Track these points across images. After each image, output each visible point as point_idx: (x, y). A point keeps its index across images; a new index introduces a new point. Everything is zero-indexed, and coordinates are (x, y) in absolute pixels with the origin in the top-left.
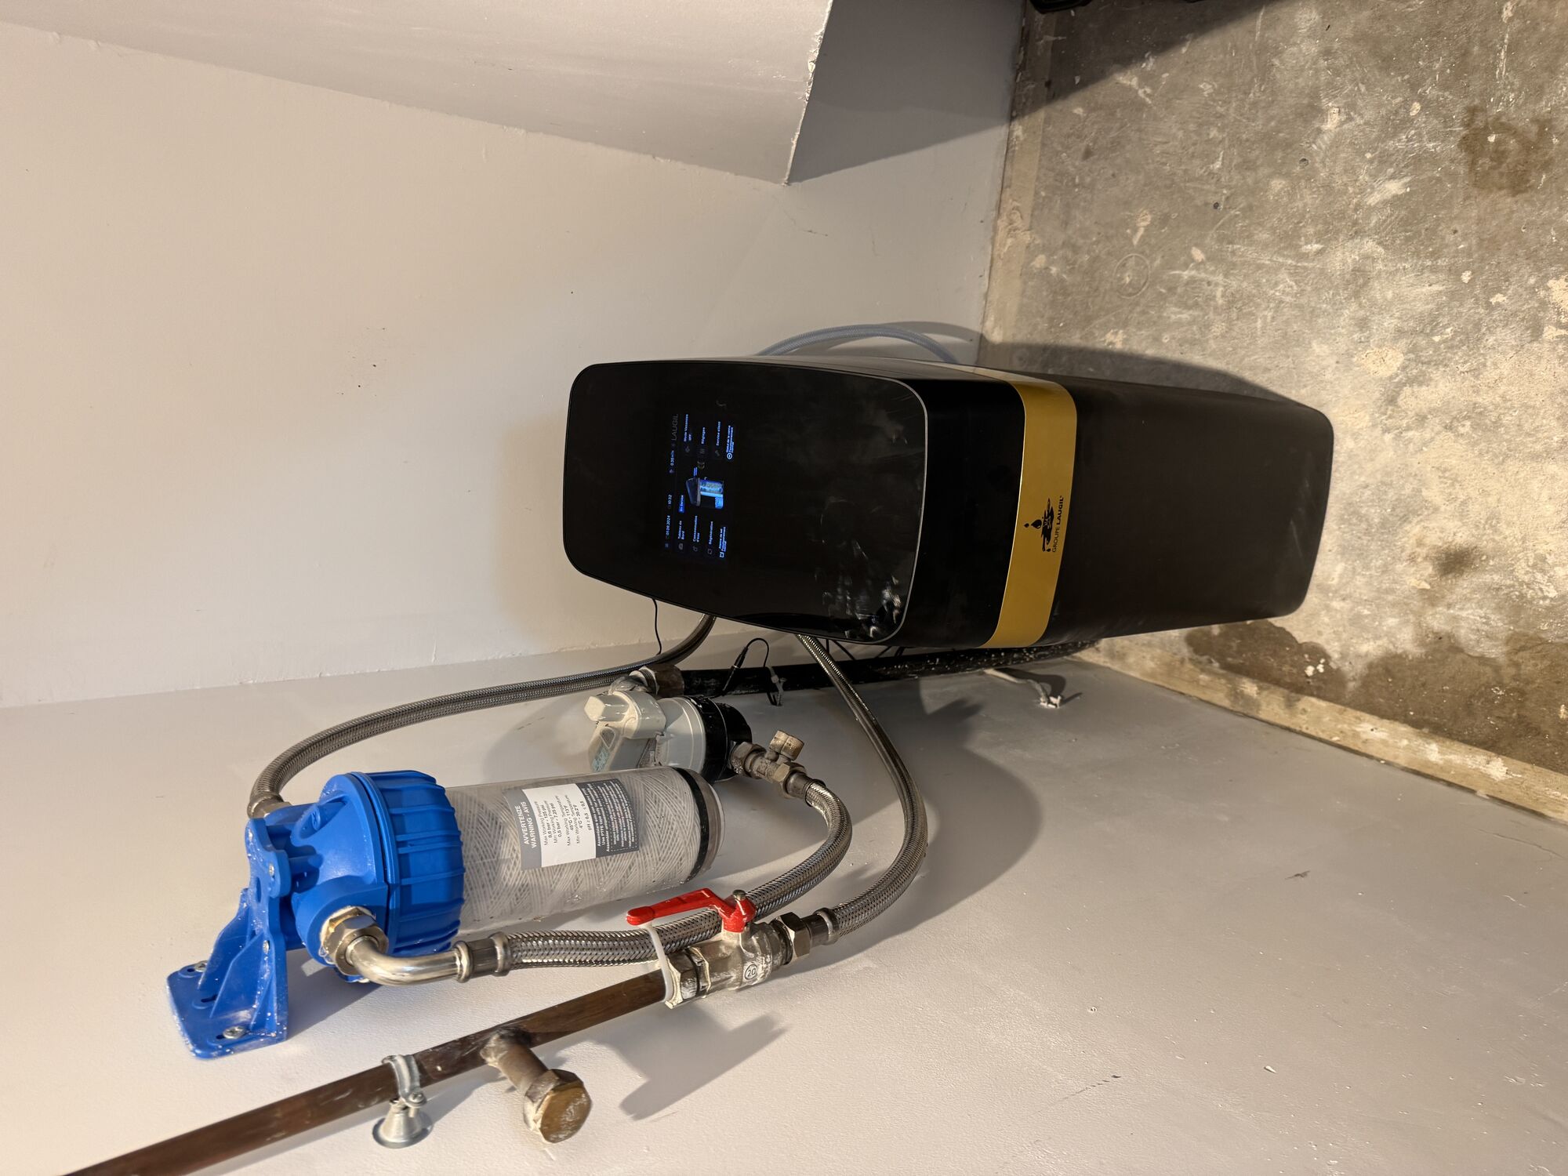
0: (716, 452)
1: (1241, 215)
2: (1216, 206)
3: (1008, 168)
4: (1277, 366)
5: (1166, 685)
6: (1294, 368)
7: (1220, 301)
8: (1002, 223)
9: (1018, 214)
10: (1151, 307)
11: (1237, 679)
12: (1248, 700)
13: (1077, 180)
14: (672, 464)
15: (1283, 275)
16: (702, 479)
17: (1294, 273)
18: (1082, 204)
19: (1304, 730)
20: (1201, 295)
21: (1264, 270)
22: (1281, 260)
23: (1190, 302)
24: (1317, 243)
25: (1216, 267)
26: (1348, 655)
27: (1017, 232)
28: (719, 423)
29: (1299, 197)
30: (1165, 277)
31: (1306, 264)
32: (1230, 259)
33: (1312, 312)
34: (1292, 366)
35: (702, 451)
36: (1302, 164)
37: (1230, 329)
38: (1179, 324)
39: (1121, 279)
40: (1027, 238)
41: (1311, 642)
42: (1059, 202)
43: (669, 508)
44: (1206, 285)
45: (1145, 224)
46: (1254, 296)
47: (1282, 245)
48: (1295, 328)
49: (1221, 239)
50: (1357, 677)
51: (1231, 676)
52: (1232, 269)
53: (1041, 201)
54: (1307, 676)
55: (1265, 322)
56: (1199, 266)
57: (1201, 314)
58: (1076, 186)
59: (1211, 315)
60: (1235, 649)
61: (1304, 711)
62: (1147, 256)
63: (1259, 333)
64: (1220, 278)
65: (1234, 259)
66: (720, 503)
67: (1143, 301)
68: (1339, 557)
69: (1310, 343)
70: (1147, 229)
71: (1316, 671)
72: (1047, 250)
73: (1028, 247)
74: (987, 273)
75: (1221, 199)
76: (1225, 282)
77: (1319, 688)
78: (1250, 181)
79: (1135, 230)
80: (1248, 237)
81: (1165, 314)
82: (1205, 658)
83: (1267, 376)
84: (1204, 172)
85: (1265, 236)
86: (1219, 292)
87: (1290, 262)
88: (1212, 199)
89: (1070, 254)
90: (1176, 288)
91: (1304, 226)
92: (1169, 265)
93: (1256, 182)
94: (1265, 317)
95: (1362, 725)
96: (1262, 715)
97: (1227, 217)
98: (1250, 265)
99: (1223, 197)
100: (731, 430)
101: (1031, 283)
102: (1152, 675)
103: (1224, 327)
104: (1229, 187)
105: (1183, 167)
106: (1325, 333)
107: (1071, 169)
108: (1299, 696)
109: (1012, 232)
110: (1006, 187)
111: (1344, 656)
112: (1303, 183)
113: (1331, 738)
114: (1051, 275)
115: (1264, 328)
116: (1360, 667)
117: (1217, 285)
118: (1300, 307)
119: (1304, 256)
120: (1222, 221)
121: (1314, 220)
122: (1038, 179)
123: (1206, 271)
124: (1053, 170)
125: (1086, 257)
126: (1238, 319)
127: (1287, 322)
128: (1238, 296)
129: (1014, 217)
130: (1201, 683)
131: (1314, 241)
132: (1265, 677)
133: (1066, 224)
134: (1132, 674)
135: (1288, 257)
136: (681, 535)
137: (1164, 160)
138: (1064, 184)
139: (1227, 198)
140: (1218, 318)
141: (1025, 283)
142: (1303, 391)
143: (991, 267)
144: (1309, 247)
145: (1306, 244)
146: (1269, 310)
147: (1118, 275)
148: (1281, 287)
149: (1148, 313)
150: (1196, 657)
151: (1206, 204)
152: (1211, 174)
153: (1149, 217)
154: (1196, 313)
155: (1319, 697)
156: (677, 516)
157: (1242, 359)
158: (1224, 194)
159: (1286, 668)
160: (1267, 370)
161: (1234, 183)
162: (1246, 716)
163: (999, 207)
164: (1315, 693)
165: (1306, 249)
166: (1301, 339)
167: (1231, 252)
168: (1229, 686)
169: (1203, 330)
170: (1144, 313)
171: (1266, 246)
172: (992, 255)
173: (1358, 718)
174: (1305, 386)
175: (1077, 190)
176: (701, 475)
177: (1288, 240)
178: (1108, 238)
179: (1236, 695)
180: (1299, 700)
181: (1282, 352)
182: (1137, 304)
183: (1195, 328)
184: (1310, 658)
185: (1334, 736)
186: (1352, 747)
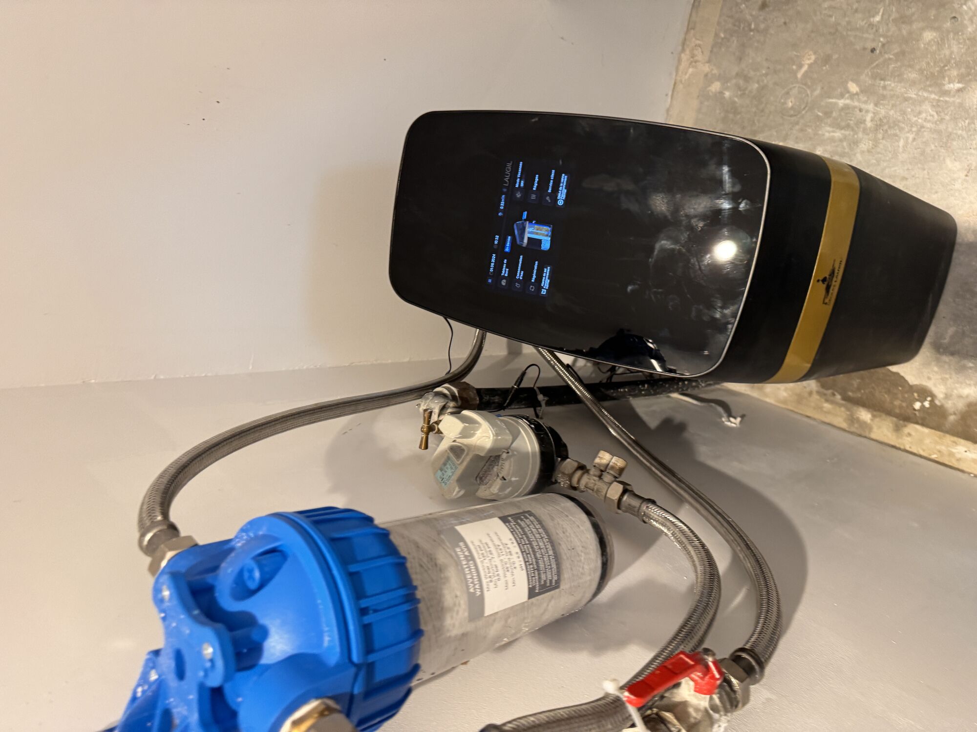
0: (548, 198)
1: (895, 58)
2: (873, 50)
3: (694, 14)
4: (913, 176)
5: (796, 410)
6: (929, 179)
7: (869, 124)
8: (685, 57)
9: (700, 50)
10: (808, 126)
11: (855, 408)
12: (863, 424)
13: (753, 26)
14: (502, 208)
15: (927, 107)
16: (531, 222)
17: (936, 105)
18: (756, 44)
19: (908, 448)
20: (853, 119)
21: (911, 102)
22: (925, 95)
23: (843, 124)
24: (959, 82)
25: (868, 98)
26: (951, 395)
27: (697, 64)
28: (553, 171)
29: (947, 46)
30: (823, 103)
31: (947, 99)
32: (881, 91)
33: (948, 136)
34: (927, 177)
35: (533, 197)
36: (953, 20)
37: (875, 146)
38: (832, 140)
39: (785, 103)
40: (706, 68)
41: (920, 385)
42: (735, 42)
43: (495, 247)
44: (858, 111)
45: (809, 62)
46: (899, 121)
47: (928, 83)
48: (933, 147)
49: (874, 77)
50: (956, 412)
51: (849, 405)
52: (882, 100)
53: (720, 41)
54: (914, 410)
55: (906, 143)
56: (852, 96)
57: (852, 133)
58: (751, 30)
59: (860, 135)
60: (855, 386)
61: (909, 435)
62: (809, 87)
63: (901, 150)
64: (871, 107)
65: (885, 93)
66: (546, 245)
67: (802, 121)
68: (951, 323)
69: (944, 159)
70: (810, 66)
71: (923, 406)
72: (723, 78)
73: (706, 75)
74: (670, 93)
75: (878, 45)
76: (875, 109)
77: (923, 419)
78: (904, 32)
79: (800, 66)
80: (899, 77)
81: (820, 132)
82: (830, 392)
83: (904, 183)
84: (865, 24)
85: (913, 75)
86: (868, 118)
87: (933, 96)
88: (870, 45)
89: (741, 82)
90: (832, 112)
91: (949, 69)
92: (827, 93)
93: (910, 33)
94: (907, 138)
95: (957, 448)
96: (873, 436)
97: (881, 60)
98: (898, 97)
99: (880, 44)
100: (564, 178)
101: (706, 103)
102: (785, 402)
103: (871, 145)
104: (884, 36)
105: (847, 19)
106: (958, 153)
107: (748, 17)
108: (906, 423)
109: (694, 64)
110: (691, 29)
111: (947, 397)
112: (951, 35)
113: (930, 455)
114: (724, 97)
115: (905, 146)
116: (961, 405)
117: (867, 111)
118: (939, 132)
119: (947, 93)
120: (877, 62)
121: (958, 65)
122: (719, 23)
123: (859, 100)
124: (731, 17)
125: (756, 85)
126: (883, 138)
127: (926, 143)
128: (885, 121)
129: (696, 52)
130: (825, 409)
131: (957, 81)
132: (878, 408)
133: (740, 59)
134: (768, 400)
135: (931, 92)
136: (505, 272)
137: (831, 13)
138: (741, 28)
139: (883, 45)
140: (866, 137)
141: (701, 103)
142: (934, 196)
143: (674, 88)
144: (951, 86)
145: (949, 83)
146: (911, 133)
147: (782, 101)
148: (924, 115)
149: (806, 130)
150: (822, 390)
151: (865, 49)
152: (871, 25)
153: (813, 57)
154: (847, 133)
155: (923, 425)
156: (501, 256)
157: (883, 169)
158: (881, 42)
159: (897, 403)
160: (904, 179)
161: (890, 33)
162: (860, 436)
163: (684, 44)
164: (920, 422)
165: (949, 87)
166: (937, 157)
167: (883, 87)
168: (848, 413)
169: (852, 145)
170: (802, 130)
171: (913, 83)
172: (676, 80)
173: (954, 442)
174: (936, 192)
175: (752, 33)
176: (529, 219)
177: (934, 79)
178: (775, 72)
179: (852, 420)
180: (905, 426)
181: (919, 165)
182: (797, 123)
183: (845, 144)
184: (919, 396)
185: (933, 454)
186: (947, 463)
